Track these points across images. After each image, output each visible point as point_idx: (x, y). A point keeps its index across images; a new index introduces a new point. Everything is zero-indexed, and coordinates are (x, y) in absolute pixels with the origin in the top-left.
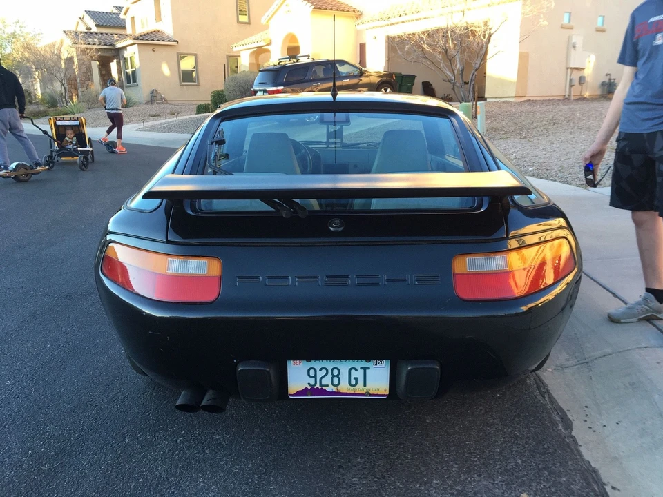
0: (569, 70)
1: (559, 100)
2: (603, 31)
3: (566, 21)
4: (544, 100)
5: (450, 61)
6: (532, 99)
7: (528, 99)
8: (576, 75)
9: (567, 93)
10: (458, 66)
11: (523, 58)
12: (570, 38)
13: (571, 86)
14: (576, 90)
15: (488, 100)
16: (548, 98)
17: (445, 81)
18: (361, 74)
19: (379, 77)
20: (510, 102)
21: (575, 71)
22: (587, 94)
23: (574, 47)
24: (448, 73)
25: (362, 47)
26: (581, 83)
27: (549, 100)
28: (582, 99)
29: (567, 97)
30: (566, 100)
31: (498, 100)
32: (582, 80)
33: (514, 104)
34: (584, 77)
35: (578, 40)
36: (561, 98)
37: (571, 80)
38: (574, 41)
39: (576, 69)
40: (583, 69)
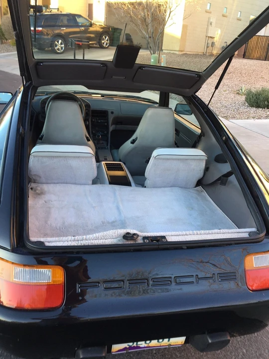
0: (207, 38)
1: (201, 55)
2: (226, 16)
3: (208, 8)
4: (193, 54)
5: (147, 26)
6: (187, 53)
7: (185, 52)
8: (210, 41)
9: (205, 51)
10: (150, 29)
11: (185, 27)
12: (209, 18)
13: (207, 47)
14: (209, 50)
15: (164, 51)
16: (195, 53)
17: (142, 38)
18: (91, 25)
19: (102, 28)
20: (175, 54)
21: (210, 39)
22: (214, 52)
23: (211, 24)
24: (144, 32)
25: (90, 6)
26: (212, 46)
27: (196, 54)
28: (212, 55)
29: (205, 53)
30: (204, 55)
31: (169, 52)
32: (213, 44)
33: (179, 55)
34: (214, 43)
35: (213, 20)
36: (202, 54)
37: (207, 43)
38: (211, 20)
39: (211, 37)
40: (214, 38)
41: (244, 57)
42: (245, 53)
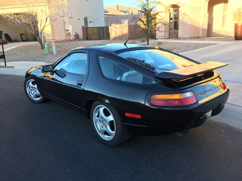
0: (66, 31)
2: (72, 18)
6: (57, 40)
9: (66, 38)
11: (52, 26)
12: (64, 20)
13: (67, 36)
14: (68, 38)
21: (67, 31)
22: (71, 38)
23: (66, 23)
28: (71, 40)
29: (67, 39)
30: (66, 40)
32: (69, 34)
35: (66, 20)
36: (65, 40)
37: (67, 34)
39: (67, 30)
40: (69, 30)
41: (87, 40)
42: (87, 37)
